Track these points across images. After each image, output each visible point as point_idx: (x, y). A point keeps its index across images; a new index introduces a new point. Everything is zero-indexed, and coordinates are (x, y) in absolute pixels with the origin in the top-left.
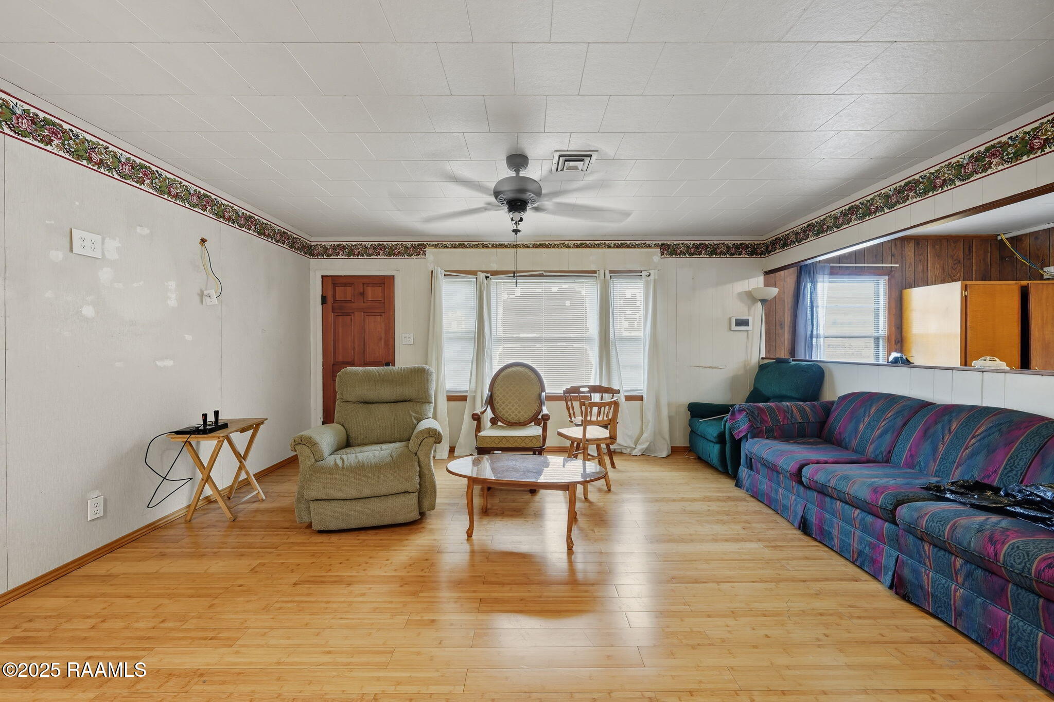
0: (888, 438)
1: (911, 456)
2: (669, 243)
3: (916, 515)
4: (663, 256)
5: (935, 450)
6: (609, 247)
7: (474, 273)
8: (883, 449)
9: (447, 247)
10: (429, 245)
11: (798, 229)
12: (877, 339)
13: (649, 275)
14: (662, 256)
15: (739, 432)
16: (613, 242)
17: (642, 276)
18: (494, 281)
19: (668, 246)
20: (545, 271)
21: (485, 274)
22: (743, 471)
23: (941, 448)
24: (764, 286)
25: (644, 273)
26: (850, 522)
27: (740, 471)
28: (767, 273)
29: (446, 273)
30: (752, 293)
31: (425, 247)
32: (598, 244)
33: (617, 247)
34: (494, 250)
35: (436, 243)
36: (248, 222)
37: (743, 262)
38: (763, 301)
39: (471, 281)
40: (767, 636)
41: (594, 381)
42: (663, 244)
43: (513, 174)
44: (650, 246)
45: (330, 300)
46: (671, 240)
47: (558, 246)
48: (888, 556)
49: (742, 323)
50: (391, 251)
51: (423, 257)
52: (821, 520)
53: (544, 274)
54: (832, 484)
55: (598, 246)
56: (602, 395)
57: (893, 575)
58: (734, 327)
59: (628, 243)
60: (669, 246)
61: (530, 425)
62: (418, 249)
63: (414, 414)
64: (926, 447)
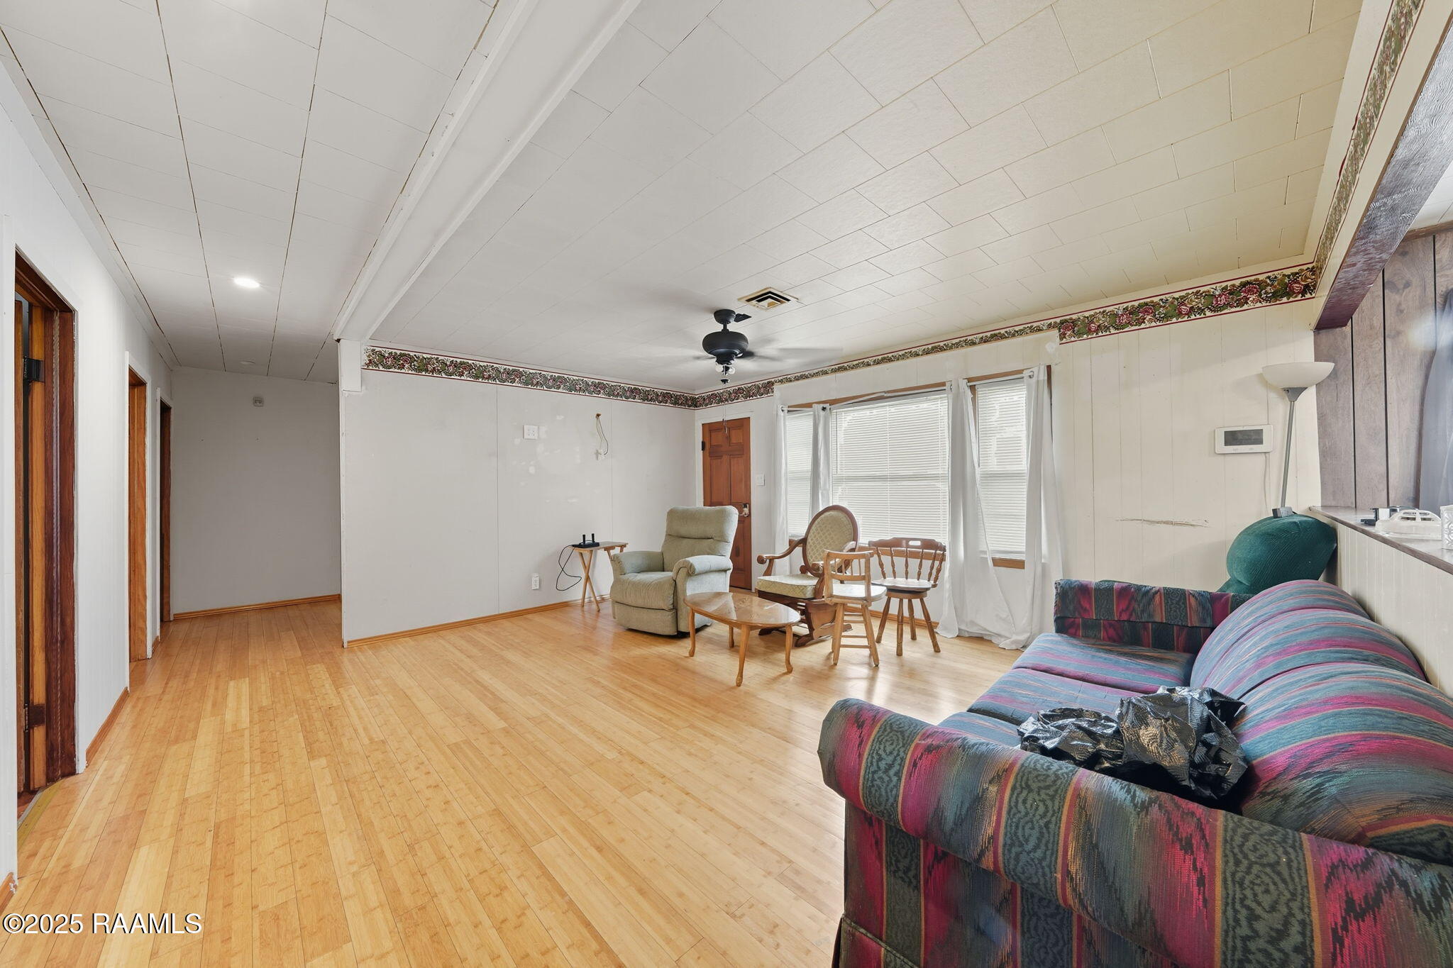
2: (1074, 317)
4: (1064, 340)
6: (973, 343)
16: (978, 336)
17: (1023, 378)
19: (1072, 322)
21: (822, 405)
25: (1026, 374)
33: (985, 342)
36: (634, 393)
44: (1039, 330)
45: (707, 446)
46: (1076, 311)
47: (903, 357)
53: (886, 395)
55: (957, 345)
59: (1003, 331)
60: (1074, 322)
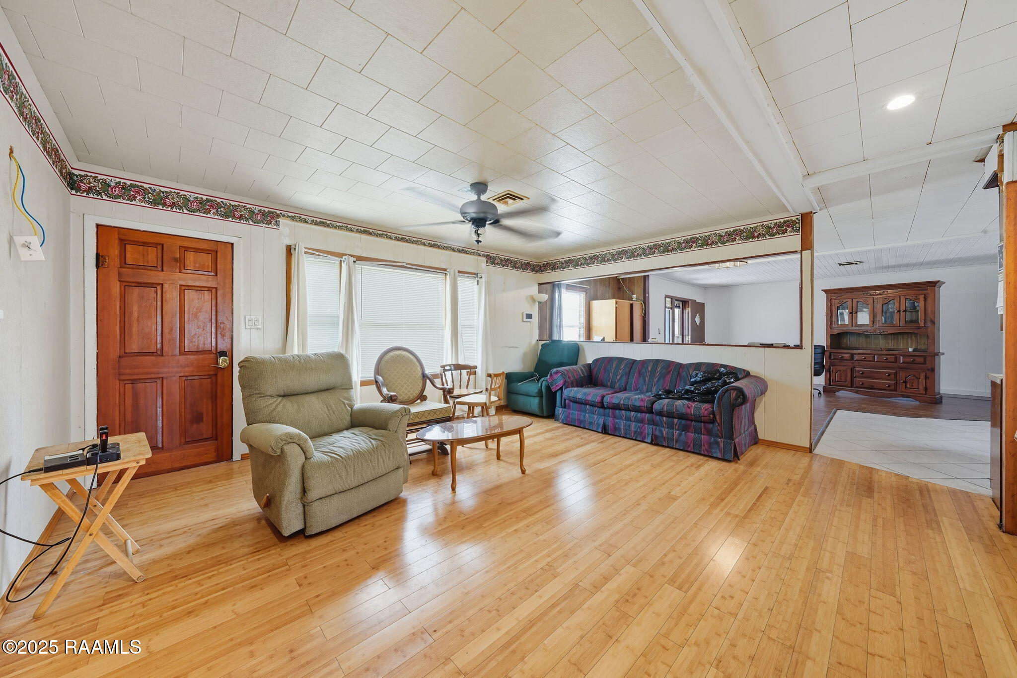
0: (624, 378)
1: (636, 385)
3: (662, 406)
5: (645, 381)
7: (340, 255)
8: (623, 384)
9: (306, 222)
10: (284, 216)
11: (563, 261)
12: (580, 328)
13: (481, 278)
14: (487, 263)
15: (557, 386)
18: (359, 266)
20: (407, 264)
22: (559, 410)
23: (647, 379)
24: (539, 293)
26: (629, 419)
27: (556, 410)
28: (540, 284)
29: (306, 250)
30: (534, 296)
31: (278, 216)
32: (447, 247)
34: (358, 235)
35: (293, 215)
37: (528, 275)
38: (540, 303)
39: (335, 263)
40: (640, 472)
41: (449, 360)
42: (488, 255)
43: (475, 198)
48: (648, 429)
49: (529, 316)
50: (230, 212)
51: (275, 227)
52: (614, 424)
54: (622, 402)
56: (461, 372)
57: (652, 436)
58: (525, 319)
61: (417, 402)
62: (269, 217)
63: (347, 402)
64: (641, 380)
